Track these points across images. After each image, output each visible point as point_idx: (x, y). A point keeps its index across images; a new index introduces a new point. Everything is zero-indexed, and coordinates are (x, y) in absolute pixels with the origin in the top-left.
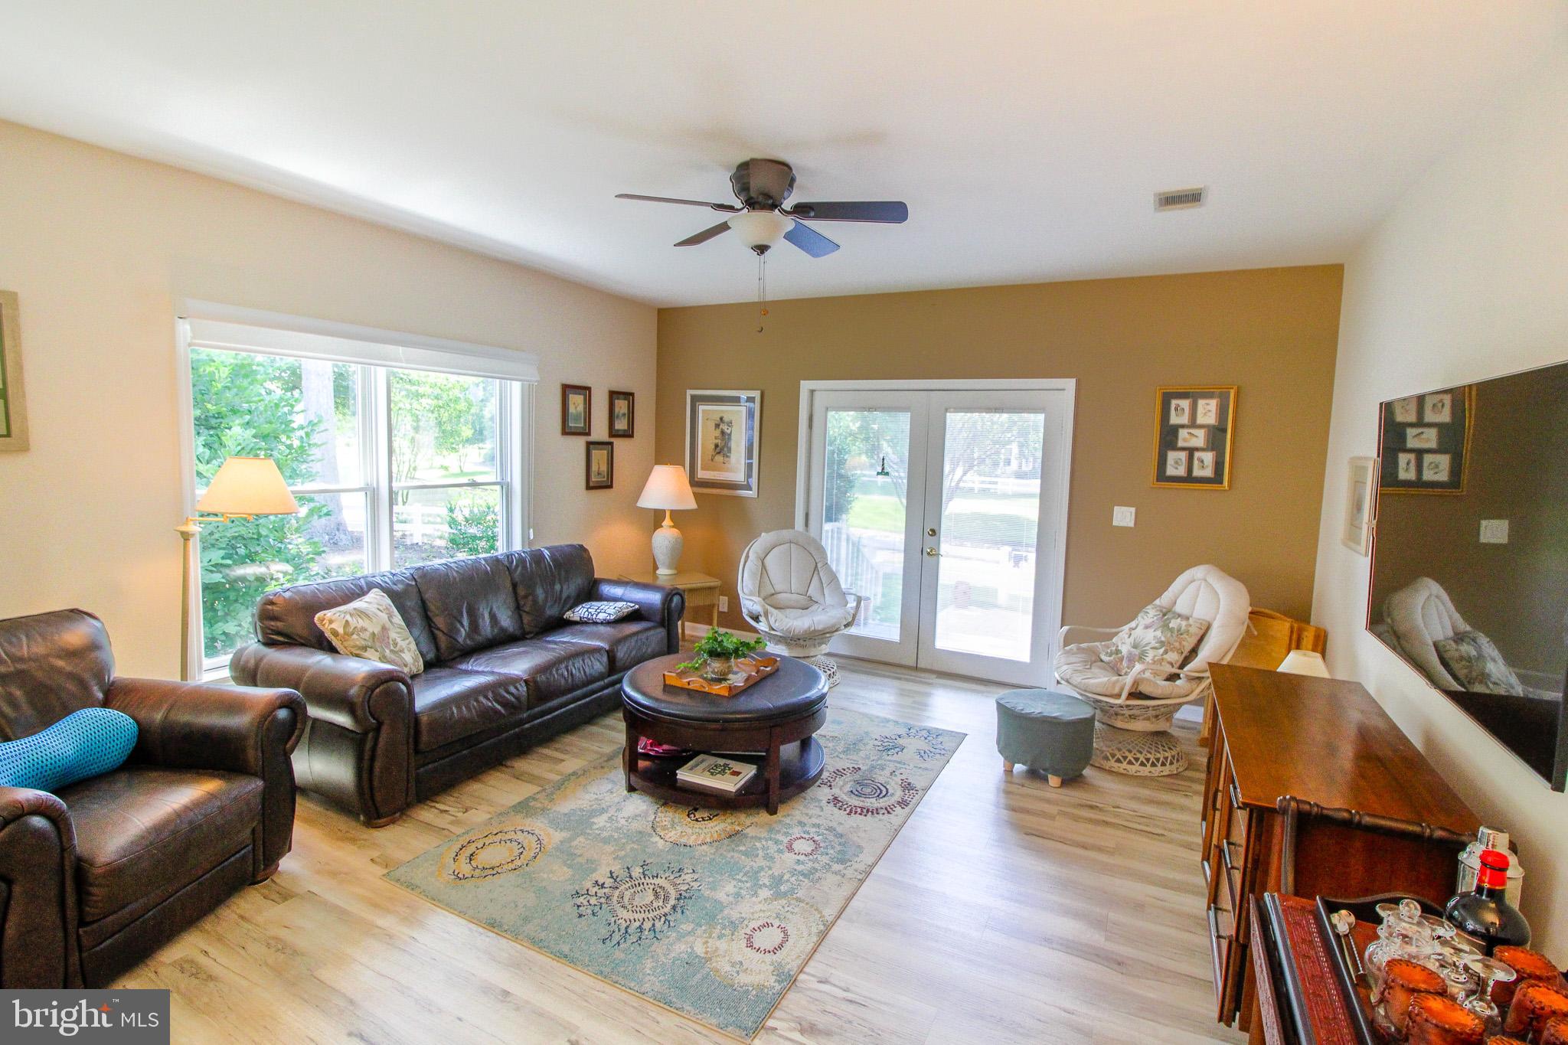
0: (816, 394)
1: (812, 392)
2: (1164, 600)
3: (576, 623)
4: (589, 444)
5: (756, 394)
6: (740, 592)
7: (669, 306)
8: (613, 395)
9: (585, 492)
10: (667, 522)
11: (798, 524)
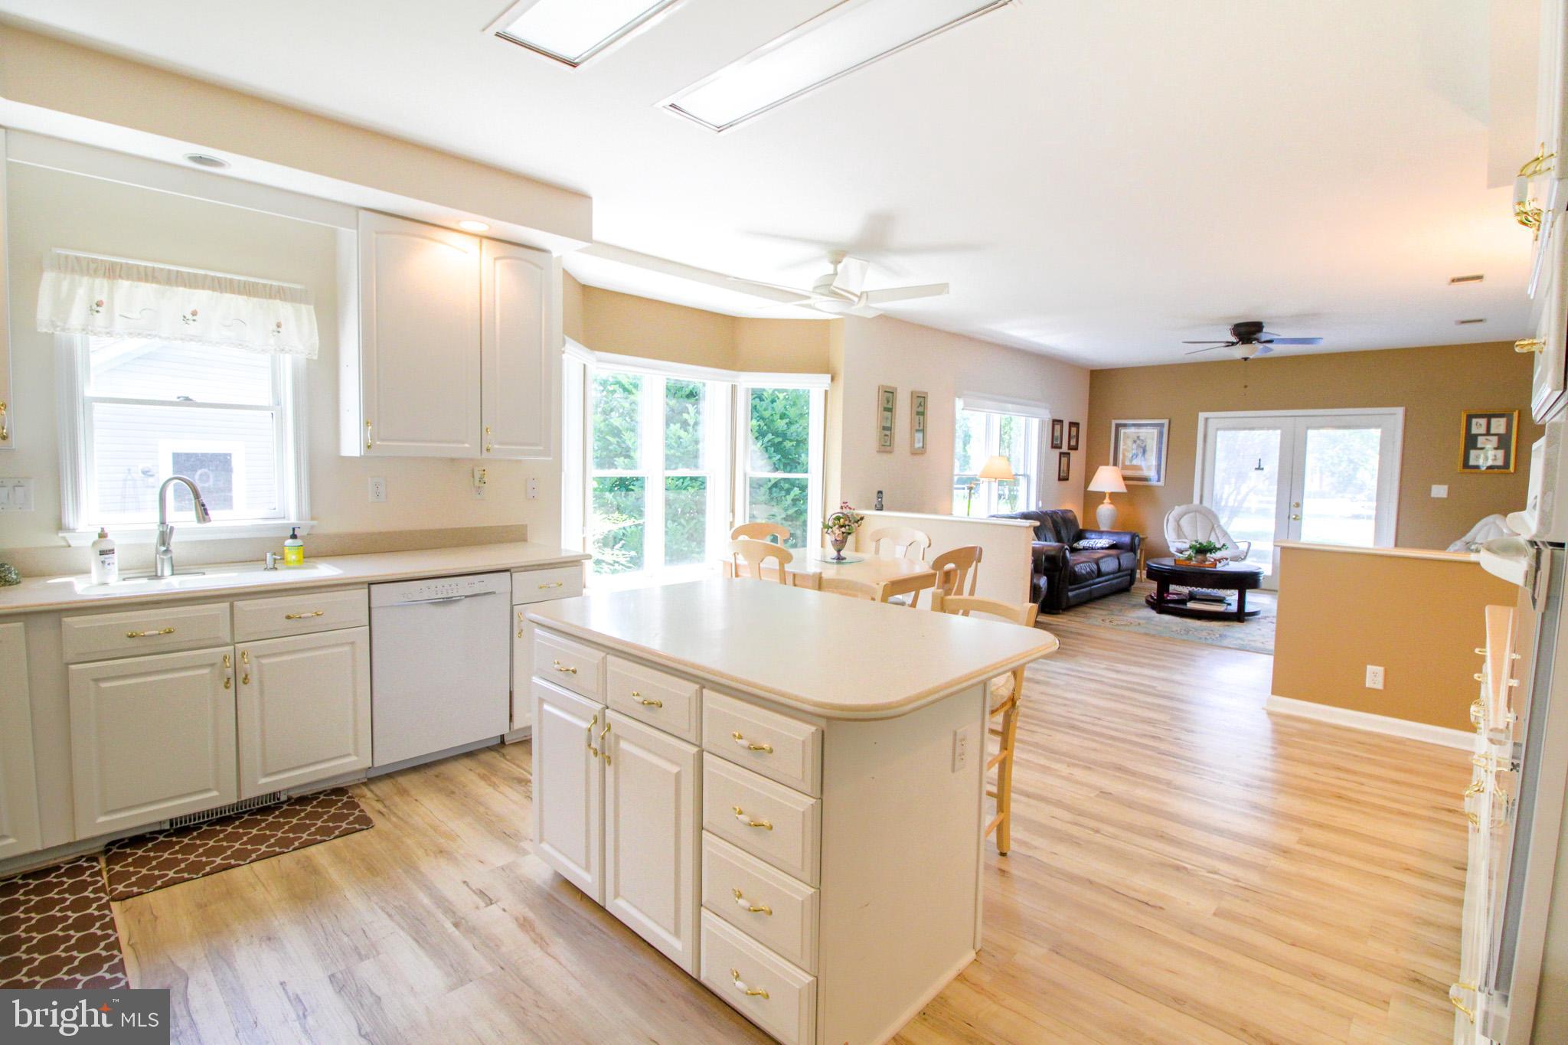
0: (1210, 421)
1: (1207, 419)
2: (1468, 537)
3: (1080, 550)
4: (1061, 454)
5: (1166, 422)
6: (1166, 536)
7: (1099, 368)
8: (1072, 424)
9: (1057, 481)
10: (1107, 500)
11: (1196, 501)
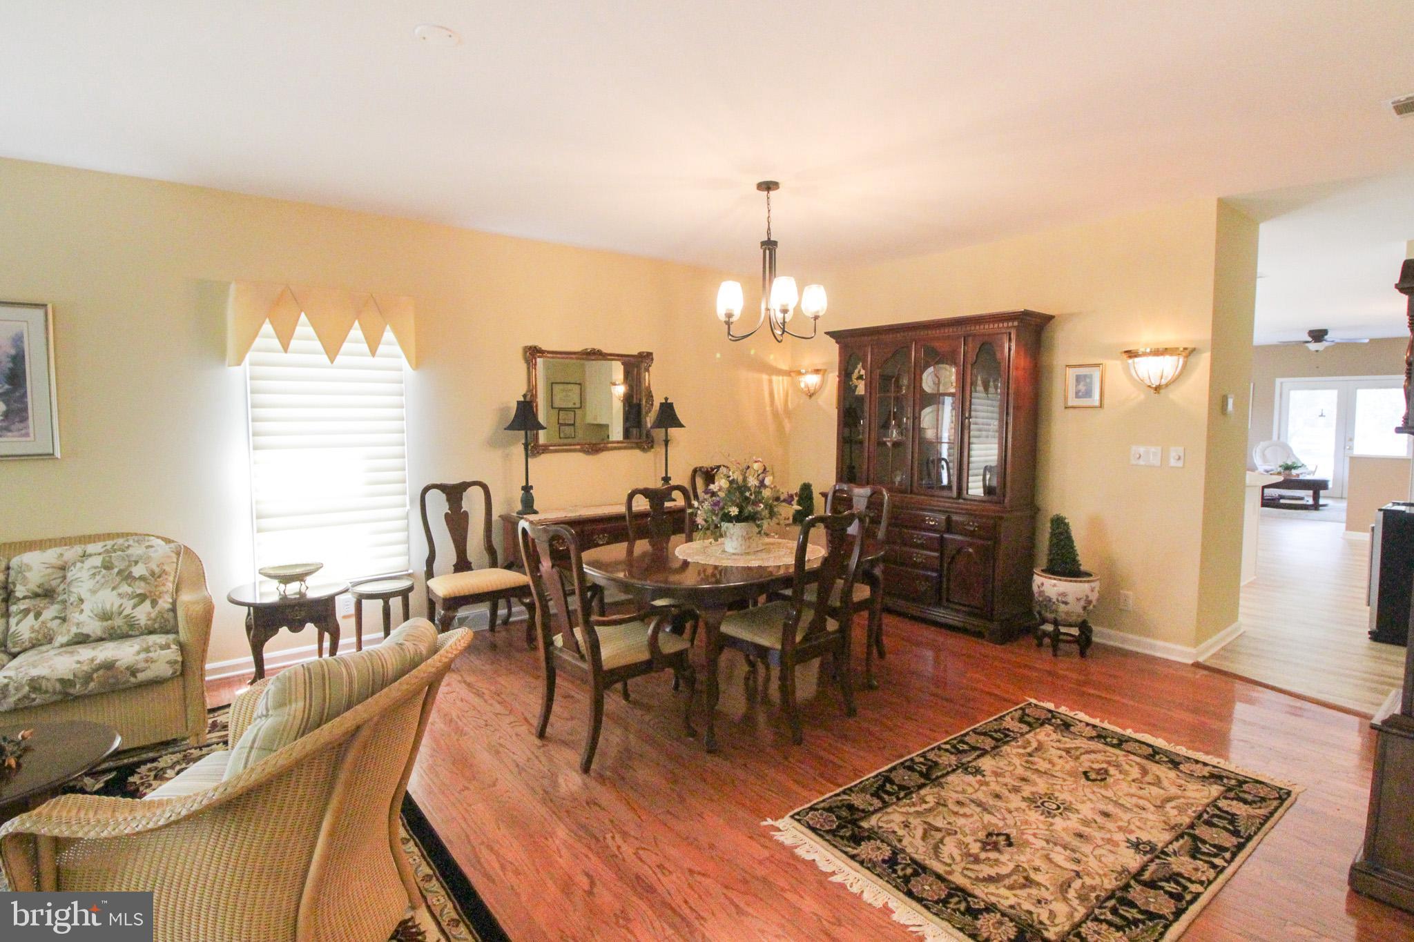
0: (1284, 384)
11: (1275, 437)
